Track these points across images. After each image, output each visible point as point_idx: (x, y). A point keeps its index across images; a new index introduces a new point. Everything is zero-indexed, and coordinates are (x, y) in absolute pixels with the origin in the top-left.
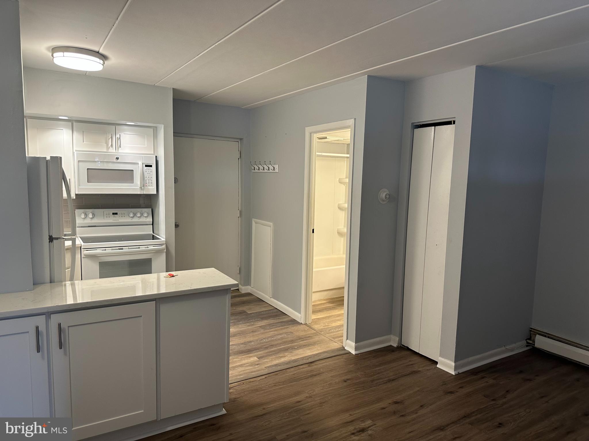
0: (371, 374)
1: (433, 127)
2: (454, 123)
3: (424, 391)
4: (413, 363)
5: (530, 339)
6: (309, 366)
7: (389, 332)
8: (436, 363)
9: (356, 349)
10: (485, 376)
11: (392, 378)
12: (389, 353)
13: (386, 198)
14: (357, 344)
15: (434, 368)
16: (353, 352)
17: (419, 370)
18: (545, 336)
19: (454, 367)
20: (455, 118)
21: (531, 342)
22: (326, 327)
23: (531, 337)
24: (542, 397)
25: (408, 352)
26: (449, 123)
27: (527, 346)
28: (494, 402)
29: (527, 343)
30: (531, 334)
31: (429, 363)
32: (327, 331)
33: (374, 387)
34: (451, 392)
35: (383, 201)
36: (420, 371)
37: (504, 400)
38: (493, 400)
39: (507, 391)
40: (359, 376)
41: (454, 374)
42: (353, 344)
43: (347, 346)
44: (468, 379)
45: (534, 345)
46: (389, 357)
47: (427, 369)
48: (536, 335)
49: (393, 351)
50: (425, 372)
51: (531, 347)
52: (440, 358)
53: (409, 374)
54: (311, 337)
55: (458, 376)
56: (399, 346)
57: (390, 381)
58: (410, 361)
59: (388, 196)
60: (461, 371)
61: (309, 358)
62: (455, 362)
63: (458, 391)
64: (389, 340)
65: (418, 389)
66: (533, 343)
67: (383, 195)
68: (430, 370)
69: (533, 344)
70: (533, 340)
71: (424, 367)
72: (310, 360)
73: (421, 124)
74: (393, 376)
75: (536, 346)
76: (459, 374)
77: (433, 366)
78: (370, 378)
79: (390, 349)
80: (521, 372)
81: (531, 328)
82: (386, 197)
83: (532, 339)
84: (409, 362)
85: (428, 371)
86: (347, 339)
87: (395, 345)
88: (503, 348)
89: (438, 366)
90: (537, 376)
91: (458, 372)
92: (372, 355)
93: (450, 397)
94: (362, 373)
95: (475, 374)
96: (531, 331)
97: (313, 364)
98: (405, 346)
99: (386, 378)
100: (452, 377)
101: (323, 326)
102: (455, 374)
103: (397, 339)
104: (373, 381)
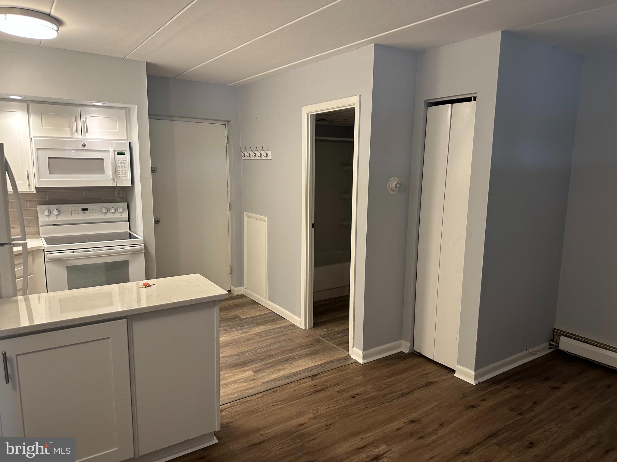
0: (382, 387)
1: (450, 105)
2: (475, 99)
3: (442, 406)
4: (428, 372)
5: (553, 340)
6: (312, 380)
7: (400, 337)
8: (454, 371)
9: (364, 357)
10: (509, 385)
11: (405, 391)
12: (401, 361)
13: (396, 188)
14: (364, 353)
15: (451, 377)
16: (361, 361)
17: (436, 380)
18: (571, 337)
19: (474, 376)
20: (476, 93)
21: (554, 343)
22: (329, 332)
23: (554, 338)
24: (573, 408)
25: (422, 359)
26: (469, 100)
27: (550, 348)
28: (520, 417)
29: (550, 344)
30: (554, 335)
31: (446, 371)
32: (331, 337)
33: (386, 403)
34: (473, 407)
35: (393, 191)
36: (436, 382)
37: (532, 414)
38: (520, 414)
39: (534, 403)
40: (369, 390)
41: (474, 385)
42: (361, 352)
43: (353, 355)
44: (491, 389)
45: (558, 347)
46: (402, 365)
47: (444, 379)
48: (560, 336)
49: (405, 358)
50: (441, 383)
51: (554, 349)
52: (458, 366)
53: (423, 386)
54: (313, 344)
55: (480, 386)
56: (411, 352)
57: (403, 395)
58: (424, 370)
59: (398, 186)
60: (482, 380)
61: (312, 370)
62: (475, 371)
63: (480, 404)
64: (400, 346)
65: (436, 403)
66: (557, 345)
67: (393, 183)
68: (447, 379)
69: (556, 346)
70: (556, 341)
71: (440, 376)
72: (313, 373)
73: (436, 101)
74: (406, 389)
75: (560, 348)
76: (479, 383)
77: (450, 376)
78: (381, 392)
79: (401, 356)
80: (547, 379)
81: (554, 329)
82: (396, 187)
83: (555, 340)
84: (423, 371)
85: (445, 381)
86: (354, 346)
87: (407, 351)
88: (526, 352)
89: (455, 375)
90: (565, 383)
91: (479, 382)
92: (382, 364)
93: (472, 413)
94: (372, 386)
95: (497, 383)
96: (554, 331)
97: (316, 377)
98: (417, 352)
99: (399, 391)
100: (472, 388)
101: (326, 331)
102: (475, 384)
103: (409, 344)
104: (384, 395)
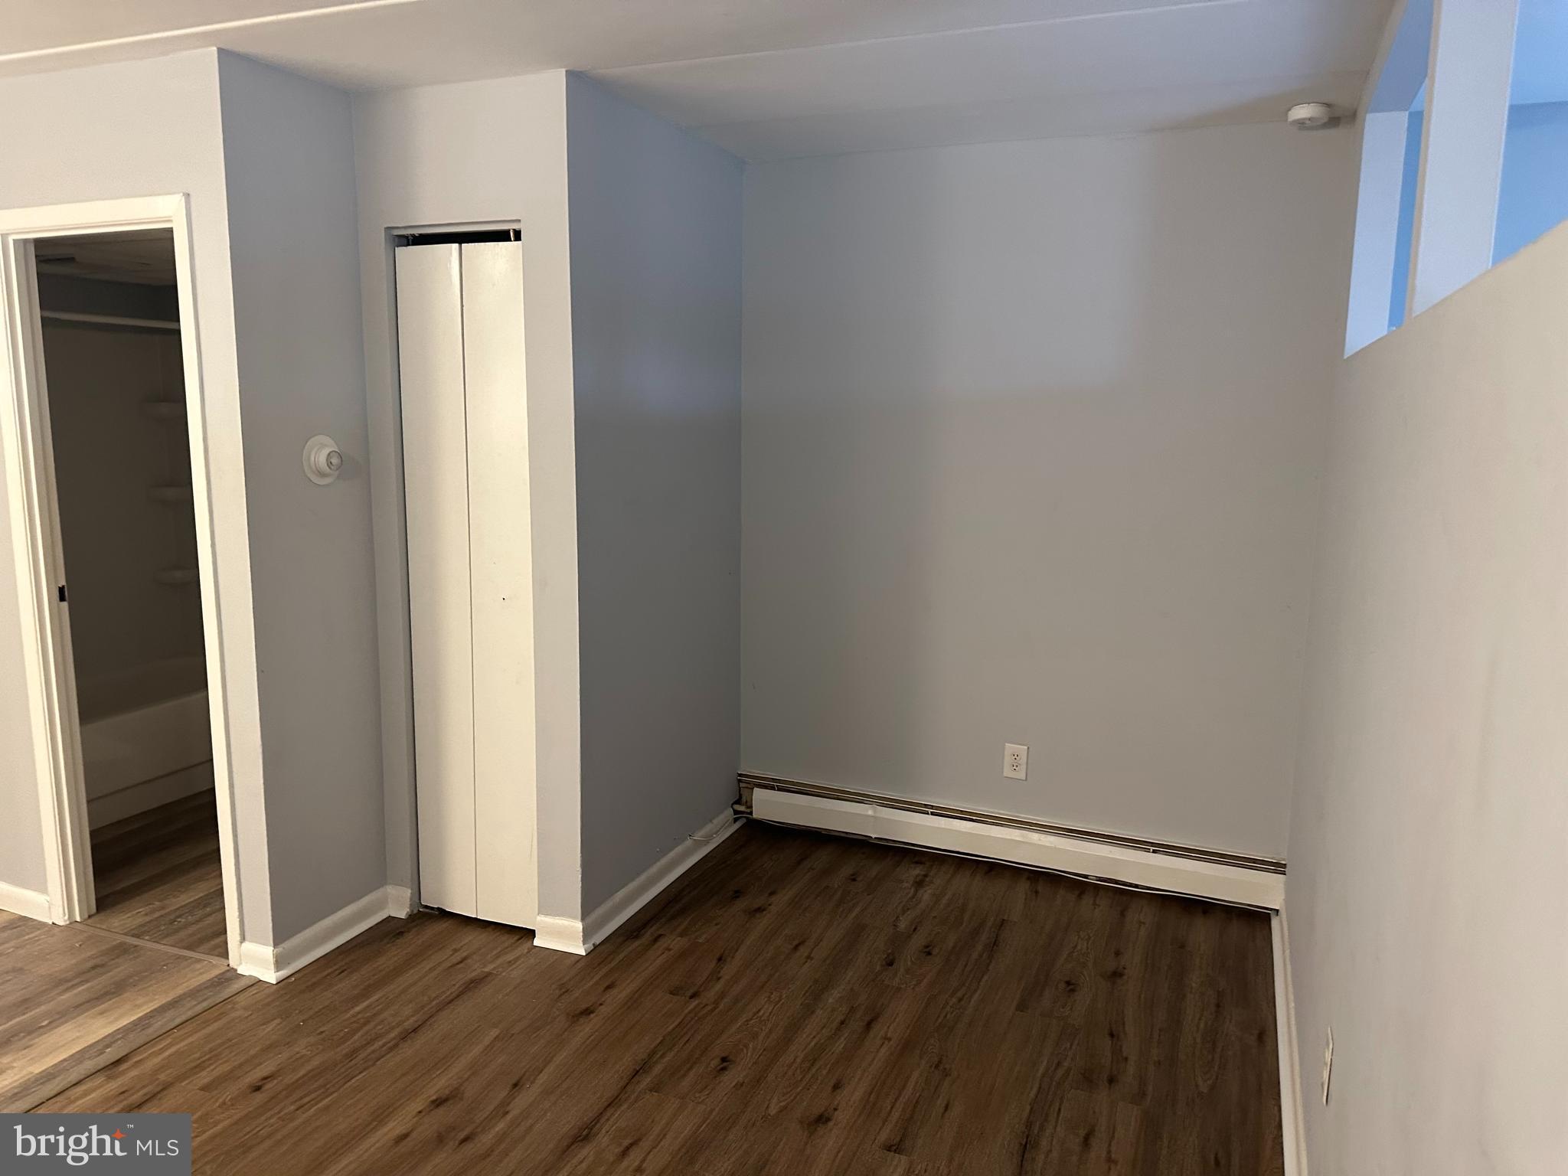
0: (342, 1034)
1: (455, 246)
2: (518, 236)
3: (513, 1035)
4: (465, 954)
5: (738, 802)
6: (110, 1078)
7: (381, 879)
8: (531, 933)
9: (279, 964)
10: (660, 932)
11: (409, 1024)
12: (388, 943)
13: (330, 468)
14: (280, 949)
15: (526, 951)
16: (271, 976)
17: (486, 970)
18: (772, 788)
19: (581, 934)
20: (519, 221)
21: (742, 808)
22: (157, 915)
23: (741, 796)
24: (796, 948)
25: (444, 925)
26: (501, 236)
27: (736, 820)
28: (695, 1003)
29: (736, 812)
30: (740, 788)
31: (509, 940)
32: (163, 928)
33: (360, 1073)
34: (588, 1012)
35: (322, 475)
36: (489, 974)
37: (718, 987)
38: (693, 996)
39: (720, 959)
40: (304, 1052)
41: (584, 954)
42: (268, 952)
43: (243, 964)
44: (621, 956)
45: (751, 813)
46: (392, 955)
47: (510, 962)
48: (753, 789)
49: (401, 933)
50: (504, 974)
51: (744, 820)
52: (541, 918)
53: (458, 996)
54: (102, 966)
55: (599, 954)
56: (415, 912)
57: (406, 1036)
58: (456, 951)
59: (335, 461)
60: (598, 938)
61: (108, 1046)
62: (583, 919)
63: (603, 1000)
64: (382, 904)
65: (495, 1032)
66: (749, 810)
67: (320, 453)
68: (518, 959)
69: (748, 813)
70: (746, 802)
71: (498, 956)
72: (111, 1054)
73: (417, 232)
74: (412, 1016)
75: (755, 816)
76: (596, 947)
77: (524, 947)
78: (339, 1049)
79: (389, 931)
80: (738, 894)
81: (740, 775)
82: (329, 464)
83: (744, 799)
84: (453, 954)
85: (511, 966)
86: (243, 939)
87: (402, 913)
88: (689, 842)
89: (537, 942)
90: (772, 894)
91: (594, 944)
92: (335, 968)
93: (587, 1029)
94: (312, 1039)
95: (635, 934)
96: (740, 781)
97: (124, 1066)
98: (432, 908)
99: (393, 1028)
100: (579, 965)
101: (146, 915)
102: (586, 951)
103: (407, 893)
104: (351, 1055)
